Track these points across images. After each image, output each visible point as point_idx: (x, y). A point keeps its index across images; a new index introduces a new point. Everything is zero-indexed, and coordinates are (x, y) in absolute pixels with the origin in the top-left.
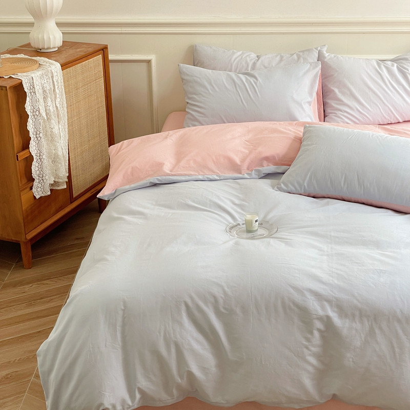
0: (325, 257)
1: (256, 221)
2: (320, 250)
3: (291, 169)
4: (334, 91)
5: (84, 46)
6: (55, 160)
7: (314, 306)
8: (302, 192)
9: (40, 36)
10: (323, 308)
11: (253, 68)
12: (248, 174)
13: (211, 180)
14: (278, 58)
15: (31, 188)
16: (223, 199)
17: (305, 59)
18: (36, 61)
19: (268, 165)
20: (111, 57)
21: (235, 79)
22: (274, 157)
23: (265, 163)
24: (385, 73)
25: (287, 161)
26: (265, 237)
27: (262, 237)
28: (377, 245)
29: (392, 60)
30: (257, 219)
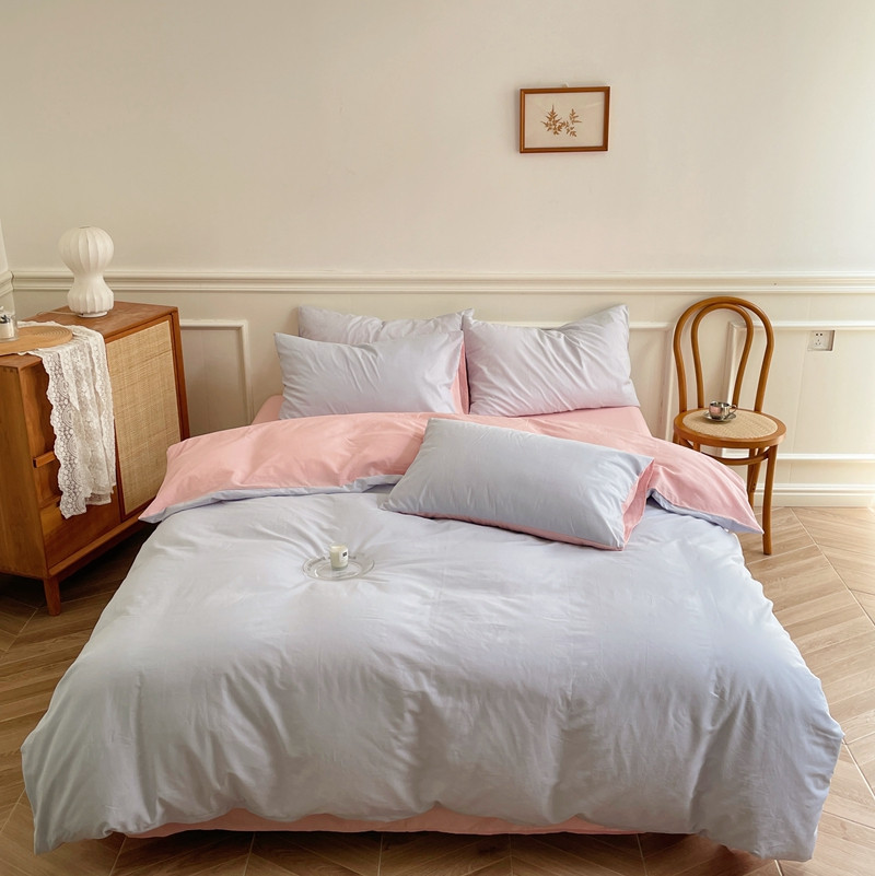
0: (429, 607)
1: (345, 555)
2: (424, 595)
3: (404, 479)
4: (481, 369)
5: (145, 309)
6: (93, 464)
7: (406, 678)
8: (417, 512)
9: (81, 297)
10: (417, 680)
11: (376, 339)
12: (348, 486)
13: (297, 495)
14: (410, 325)
15: (58, 504)
16: (309, 523)
17: (444, 327)
18: (69, 331)
19: (376, 474)
20: (182, 322)
21: (348, 353)
22: (383, 462)
23: (372, 470)
24: (548, 346)
25: (400, 468)
26: (356, 577)
27: (353, 576)
28: (501, 588)
29: (559, 330)
30: (347, 551)
